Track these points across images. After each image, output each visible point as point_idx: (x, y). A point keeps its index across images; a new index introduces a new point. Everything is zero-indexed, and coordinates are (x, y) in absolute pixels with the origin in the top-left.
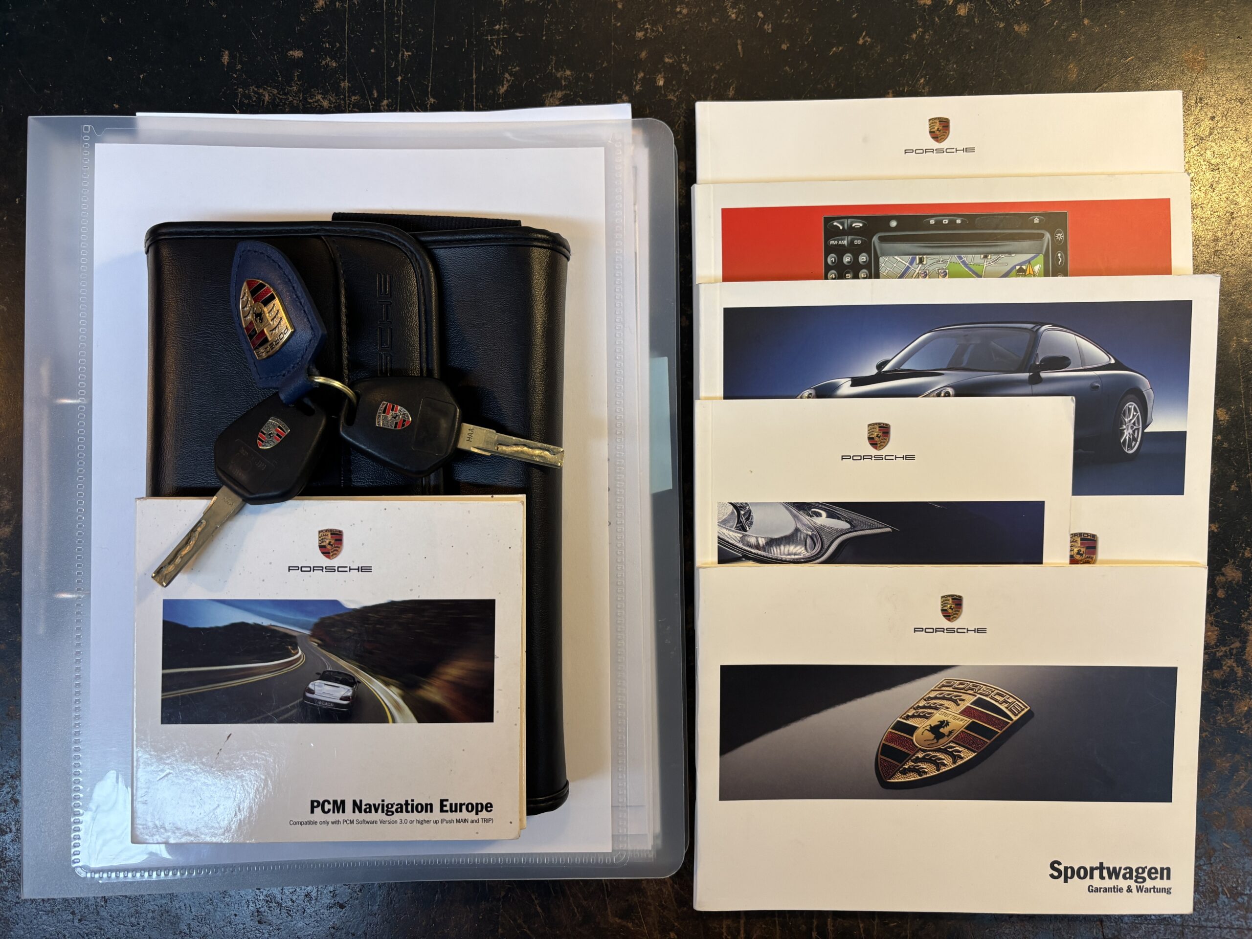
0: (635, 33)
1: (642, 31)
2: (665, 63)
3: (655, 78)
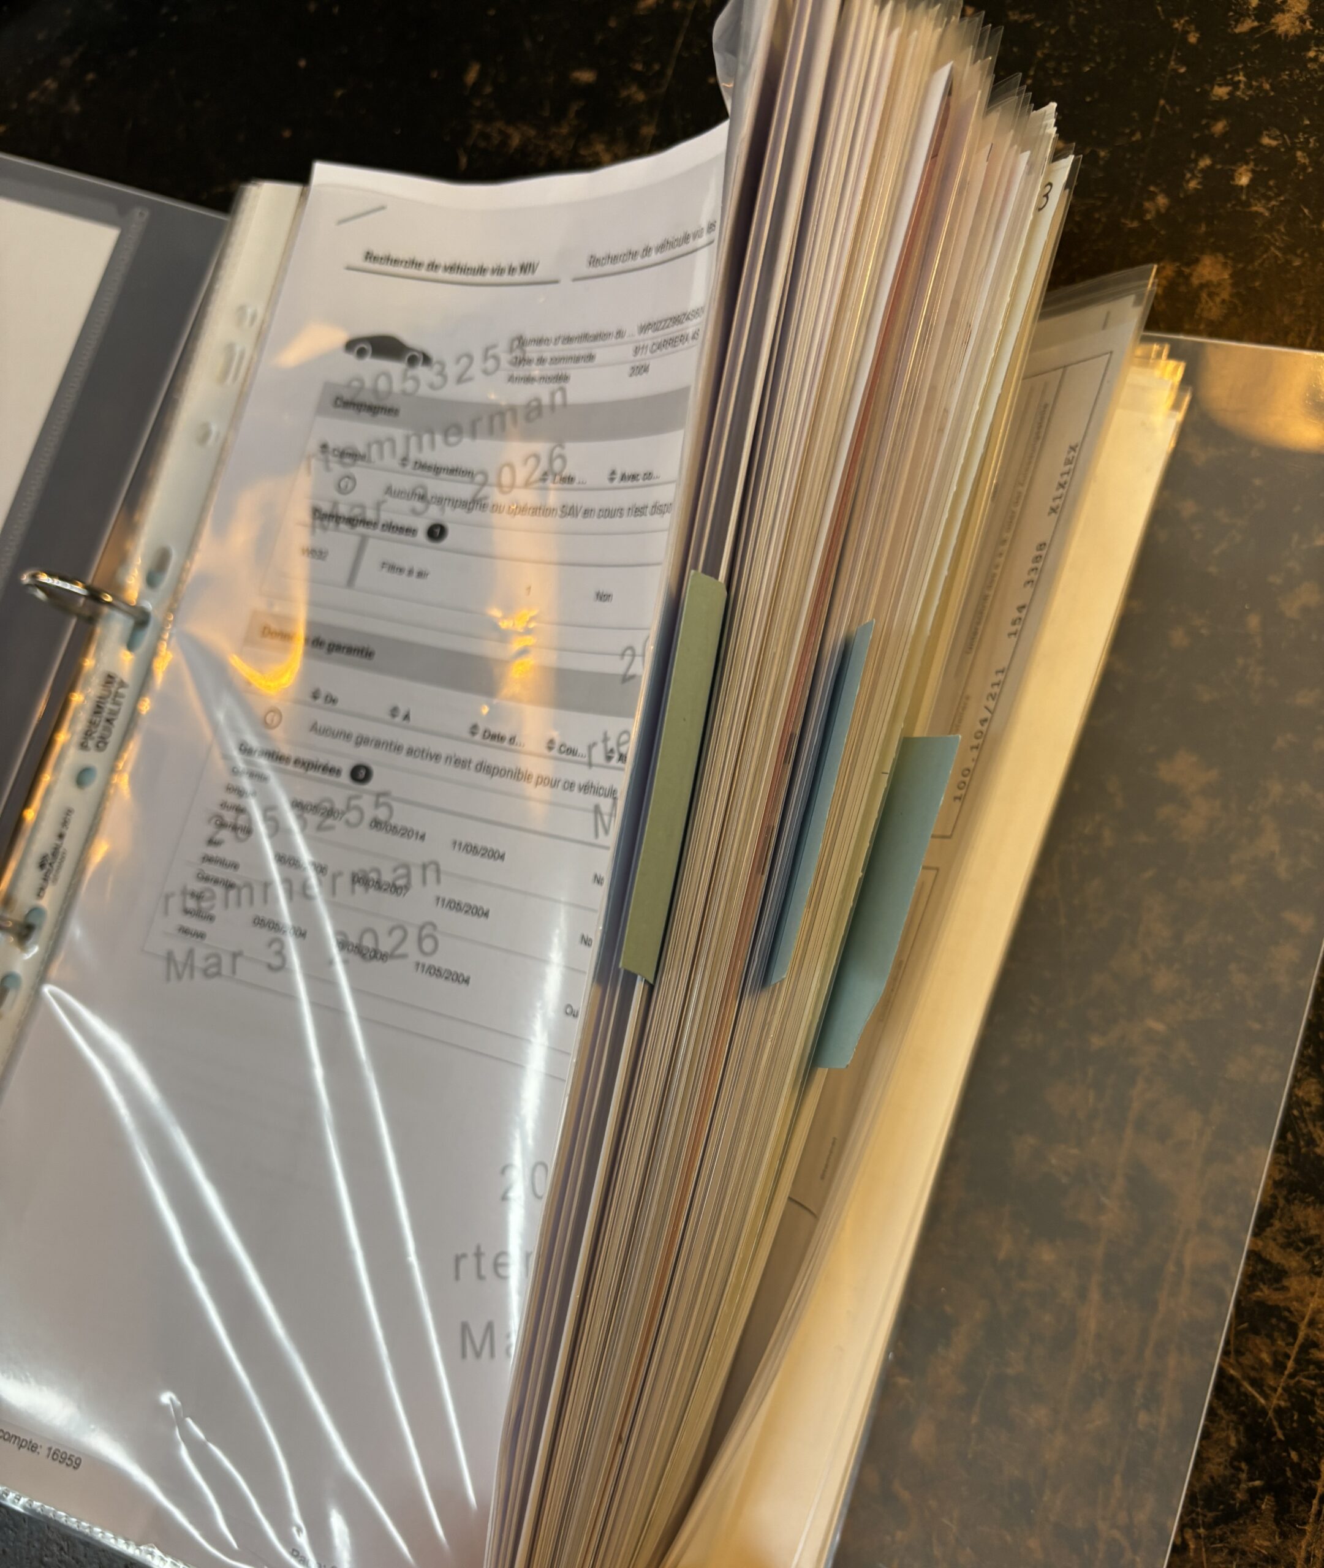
0: (1212, 88)
1: (1227, 85)
2: (1261, 145)
3: (1234, 171)
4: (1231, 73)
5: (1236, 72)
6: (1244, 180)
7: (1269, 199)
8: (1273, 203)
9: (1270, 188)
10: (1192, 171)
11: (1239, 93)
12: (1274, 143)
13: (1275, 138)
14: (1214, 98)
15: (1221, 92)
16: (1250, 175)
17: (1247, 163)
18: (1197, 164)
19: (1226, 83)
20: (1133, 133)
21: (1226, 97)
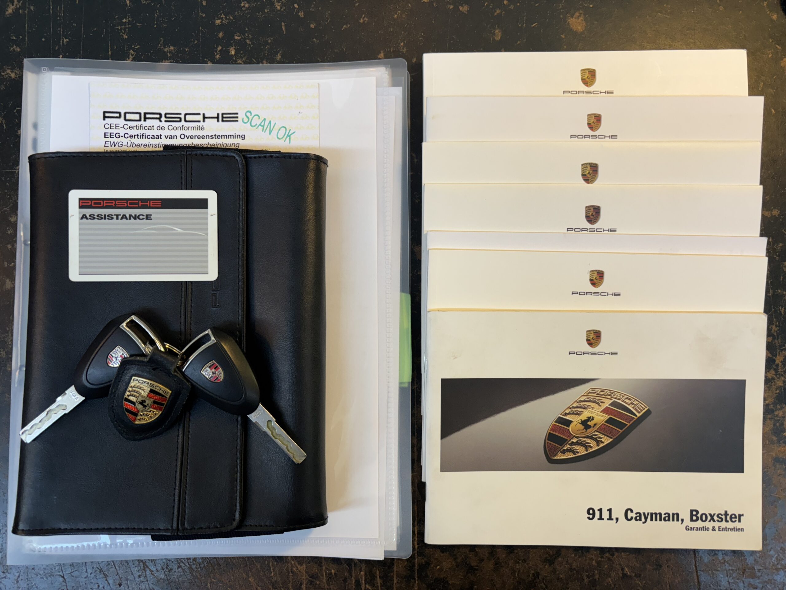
4: (219, 15)
5: (221, 14)
6: (233, 53)
7: (242, 58)
8: (244, 59)
9: (242, 54)
10: (216, 51)
11: (224, 22)
12: (239, 38)
13: (239, 37)
14: (216, 25)
15: (218, 22)
16: (234, 50)
17: (233, 47)
18: (217, 49)
19: (219, 19)
20: (194, 41)
21: (220, 24)
